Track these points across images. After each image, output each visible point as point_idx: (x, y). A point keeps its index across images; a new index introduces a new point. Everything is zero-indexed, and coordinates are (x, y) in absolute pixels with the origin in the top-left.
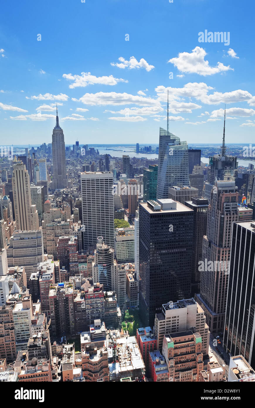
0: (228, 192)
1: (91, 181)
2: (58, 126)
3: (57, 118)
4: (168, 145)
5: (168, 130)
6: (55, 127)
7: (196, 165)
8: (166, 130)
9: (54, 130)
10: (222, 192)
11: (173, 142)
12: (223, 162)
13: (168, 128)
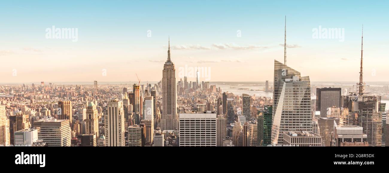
0: (352, 141)
1: (190, 122)
2: (169, 61)
3: (169, 51)
4: (284, 81)
5: (285, 63)
6: (166, 61)
7: (332, 107)
8: (283, 63)
9: (165, 65)
10: (343, 141)
11: (292, 78)
12: (360, 103)
13: (285, 61)
